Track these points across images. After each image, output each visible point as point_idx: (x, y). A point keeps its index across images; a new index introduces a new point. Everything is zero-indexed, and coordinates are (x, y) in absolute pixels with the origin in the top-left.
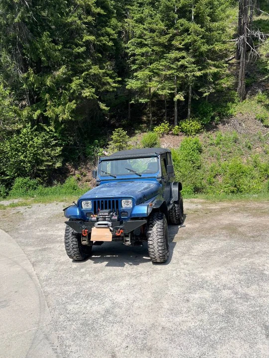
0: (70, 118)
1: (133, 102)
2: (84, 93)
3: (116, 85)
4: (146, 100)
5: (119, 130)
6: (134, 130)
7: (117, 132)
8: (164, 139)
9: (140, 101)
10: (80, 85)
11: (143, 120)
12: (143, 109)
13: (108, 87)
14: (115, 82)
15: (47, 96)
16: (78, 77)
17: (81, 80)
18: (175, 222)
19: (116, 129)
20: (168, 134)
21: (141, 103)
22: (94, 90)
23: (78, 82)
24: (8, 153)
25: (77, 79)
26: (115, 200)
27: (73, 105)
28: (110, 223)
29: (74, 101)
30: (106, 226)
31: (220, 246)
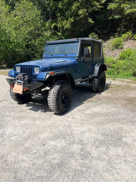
0: (70, 28)
1: (111, 18)
2: (80, 12)
3: (100, 7)
4: (119, 16)
5: (93, 34)
6: (110, 37)
7: (92, 35)
8: (127, 42)
9: (115, 17)
10: (78, 7)
11: (117, 31)
12: (119, 24)
13: (95, 8)
14: (100, 5)
15: (59, 14)
16: (77, 2)
17: (78, 4)
18: (95, 90)
19: (91, 33)
20: (130, 39)
21: (115, 19)
22: (86, 10)
23: (76, 5)
24: (37, 47)
25: (76, 3)
26: (31, 67)
27: (72, 20)
28: (22, 82)
29: (73, 17)
30: (20, 84)
31: (110, 111)
